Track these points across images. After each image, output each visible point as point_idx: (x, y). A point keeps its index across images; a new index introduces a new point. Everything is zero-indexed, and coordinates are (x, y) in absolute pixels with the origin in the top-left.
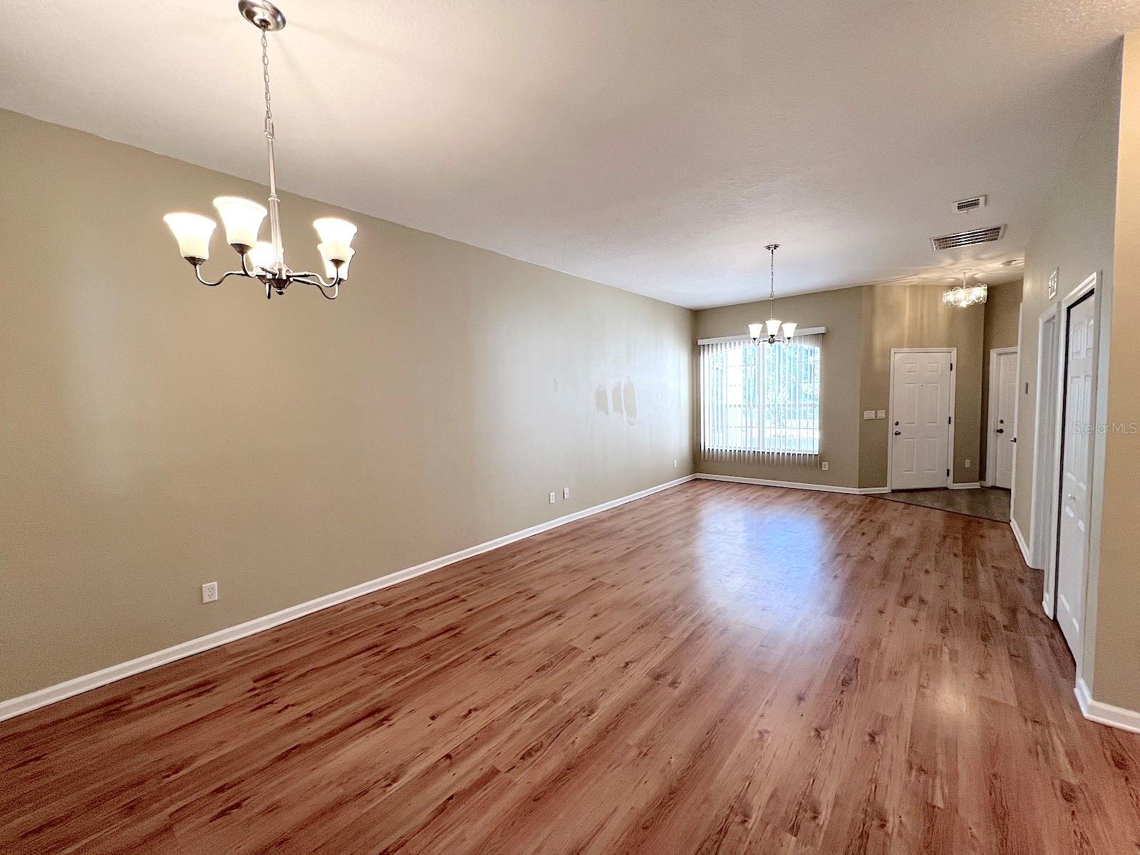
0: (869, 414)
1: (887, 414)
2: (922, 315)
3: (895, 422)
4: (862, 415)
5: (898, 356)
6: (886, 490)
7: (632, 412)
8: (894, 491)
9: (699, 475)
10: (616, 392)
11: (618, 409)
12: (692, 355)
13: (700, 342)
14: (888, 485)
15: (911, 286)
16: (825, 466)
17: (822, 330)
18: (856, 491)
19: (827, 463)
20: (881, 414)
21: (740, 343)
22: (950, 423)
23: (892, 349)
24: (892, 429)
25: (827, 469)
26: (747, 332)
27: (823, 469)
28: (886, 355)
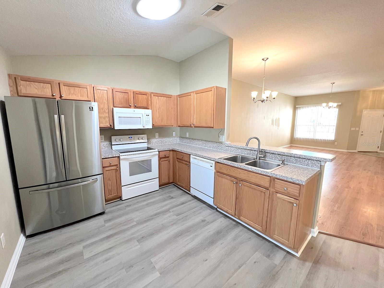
0: (353, 129)
1: (359, 129)
2: (376, 99)
3: (362, 131)
4: (351, 129)
5: (365, 112)
6: (356, 151)
7: (278, 126)
8: (358, 152)
9: (292, 145)
10: (276, 120)
11: (276, 125)
12: (294, 110)
13: (297, 106)
14: (357, 150)
15: (373, 91)
16: (336, 143)
17: (340, 104)
18: (346, 151)
19: (337, 143)
20: (357, 129)
21: (307, 107)
22: (381, 132)
23: (364, 110)
24: (360, 133)
25: (336, 144)
26: (322, 105)
27: (335, 144)
28: (361, 112)
